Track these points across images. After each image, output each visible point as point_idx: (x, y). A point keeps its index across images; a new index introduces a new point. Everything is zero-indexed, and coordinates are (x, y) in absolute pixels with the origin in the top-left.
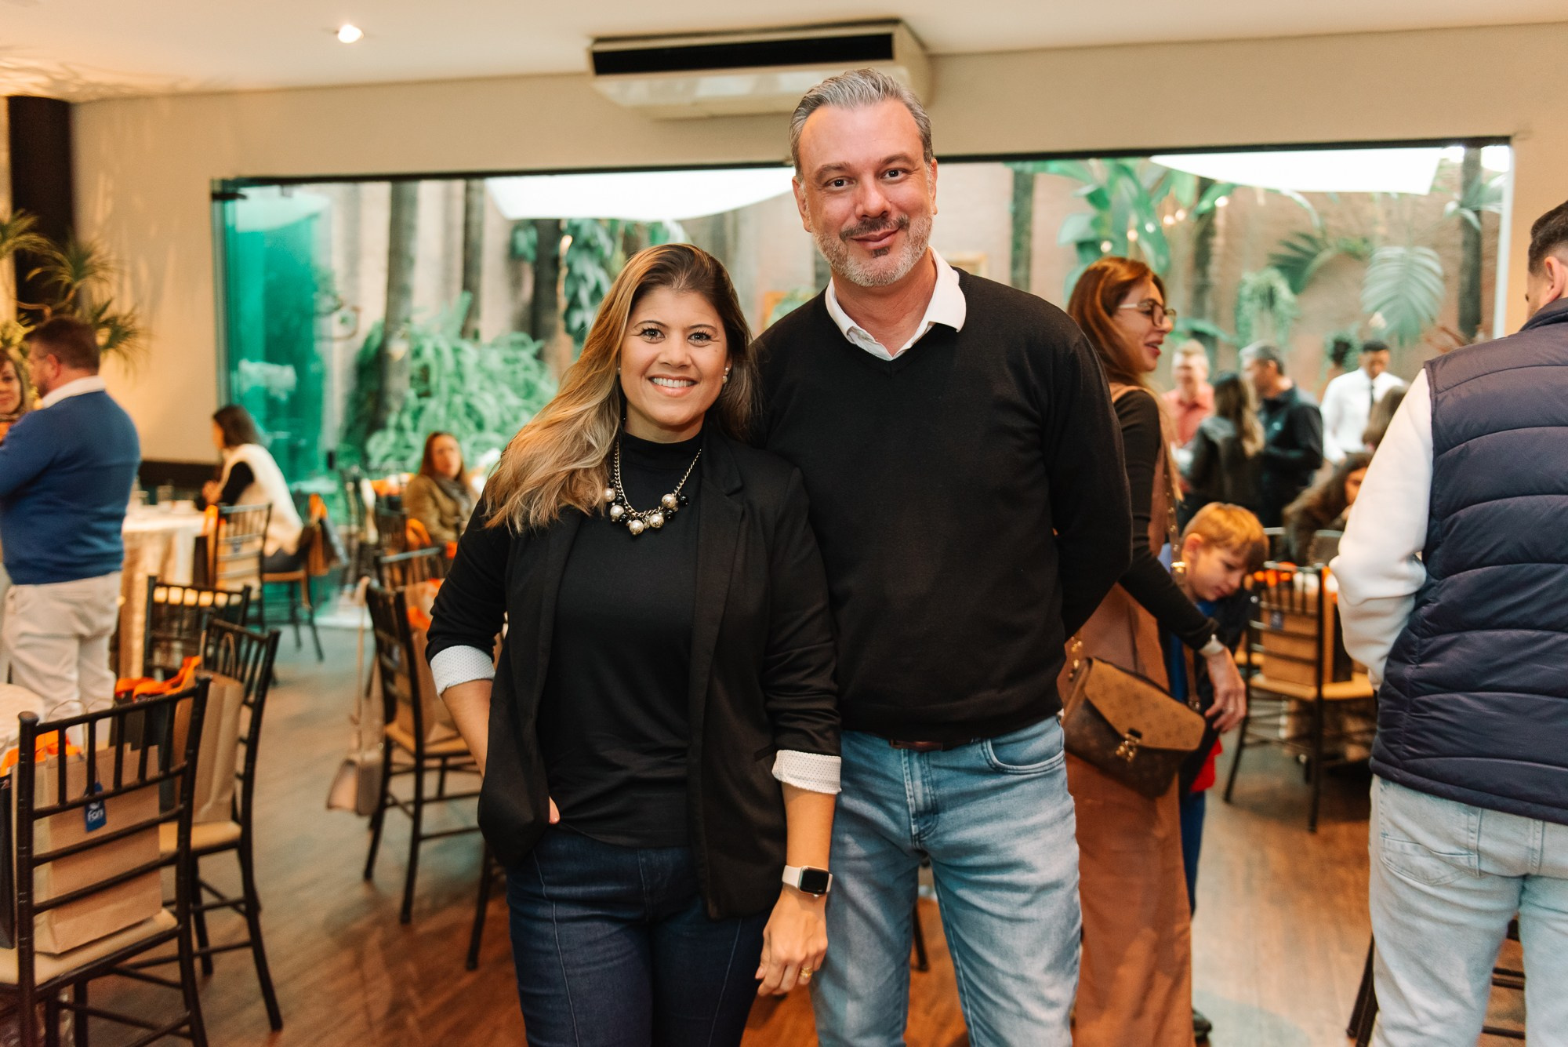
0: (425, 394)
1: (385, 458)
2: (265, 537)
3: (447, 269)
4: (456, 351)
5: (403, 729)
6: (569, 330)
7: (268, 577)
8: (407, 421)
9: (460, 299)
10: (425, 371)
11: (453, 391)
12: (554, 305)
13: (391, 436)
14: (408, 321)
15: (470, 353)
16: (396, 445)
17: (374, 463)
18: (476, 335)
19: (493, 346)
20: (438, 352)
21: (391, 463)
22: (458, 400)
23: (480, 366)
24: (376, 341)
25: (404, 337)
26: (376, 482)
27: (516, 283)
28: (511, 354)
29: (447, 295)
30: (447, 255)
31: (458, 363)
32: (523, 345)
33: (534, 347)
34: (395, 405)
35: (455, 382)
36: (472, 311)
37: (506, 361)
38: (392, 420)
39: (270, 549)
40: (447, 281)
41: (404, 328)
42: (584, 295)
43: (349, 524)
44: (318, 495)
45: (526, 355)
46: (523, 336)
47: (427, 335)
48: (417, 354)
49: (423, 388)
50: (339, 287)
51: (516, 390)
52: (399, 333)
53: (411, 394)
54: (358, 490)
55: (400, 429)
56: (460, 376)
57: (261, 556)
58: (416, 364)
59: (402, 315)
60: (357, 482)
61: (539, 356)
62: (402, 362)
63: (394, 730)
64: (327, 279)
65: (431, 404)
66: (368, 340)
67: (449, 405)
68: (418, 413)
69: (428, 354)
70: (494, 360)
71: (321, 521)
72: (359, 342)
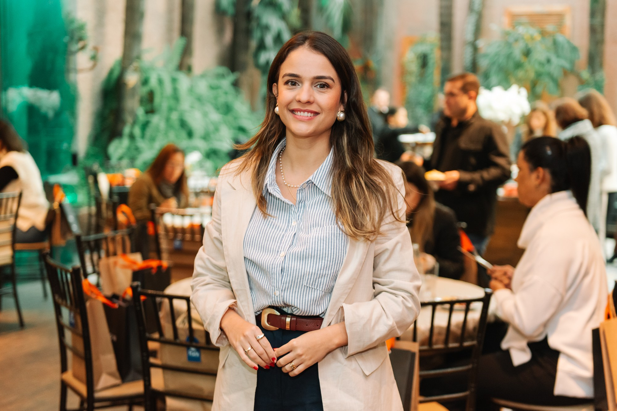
0: (151, 111)
1: (121, 158)
2: (16, 216)
3: (170, 21)
4: (174, 80)
5: (76, 376)
6: (257, 66)
7: (19, 246)
8: (137, 131)
9: (179, 42)
10: (151, 96)
11: (171, 109)
12: (247, 47)
13: (125, 142)
14: (138, 58)
15: (184, 82)
16: (129, 149)
17: (114, 161)
18: (189, 69)
19: (203, 76)
20: (160, 82)
21: (125, 162)
22: (174, 116)
23: (191, 90)
24: (116, 73)
25: (136, 70)
26: (111, 175)
27: (220, 31)
28: (215, 82)
29: (169, 40)
30: (170, 11)
31: (175, 90)
32: (222, 76)
33: (231, 78)
34: (129, 119)
35: (172, 102)
36: (187, 51)
37: (212, 88)
38: (127, 130)
39: (24, 225)
40: (169, 30)
41: (135, 64)
42: (269, 40)
43: (89, 206)
44: (60, 185)
45: (226, 83)
46: (223, 70)
47: (152, 68)
48: (145, 82)
49: (149, 107)
50: (90, 33)
51: (217, 109)
52: (132, 67)
53: (140, 112)
54: (96, 182)
55: (132, 137)
56: (176, 97)
57: (15, 230)
58: (144, 91)
59: (135, 54)
60: (95, 176)
61: (236, 84)
62: (134, 89)
63: (69, 376)
64: (81, 28)
65: (156, 120)
66: (111, 72)
67: (168, 120)
68: (145, 126)
69: (153, 82)
70: (202, 87)
71: (61, 206)
72: (104, 74)
